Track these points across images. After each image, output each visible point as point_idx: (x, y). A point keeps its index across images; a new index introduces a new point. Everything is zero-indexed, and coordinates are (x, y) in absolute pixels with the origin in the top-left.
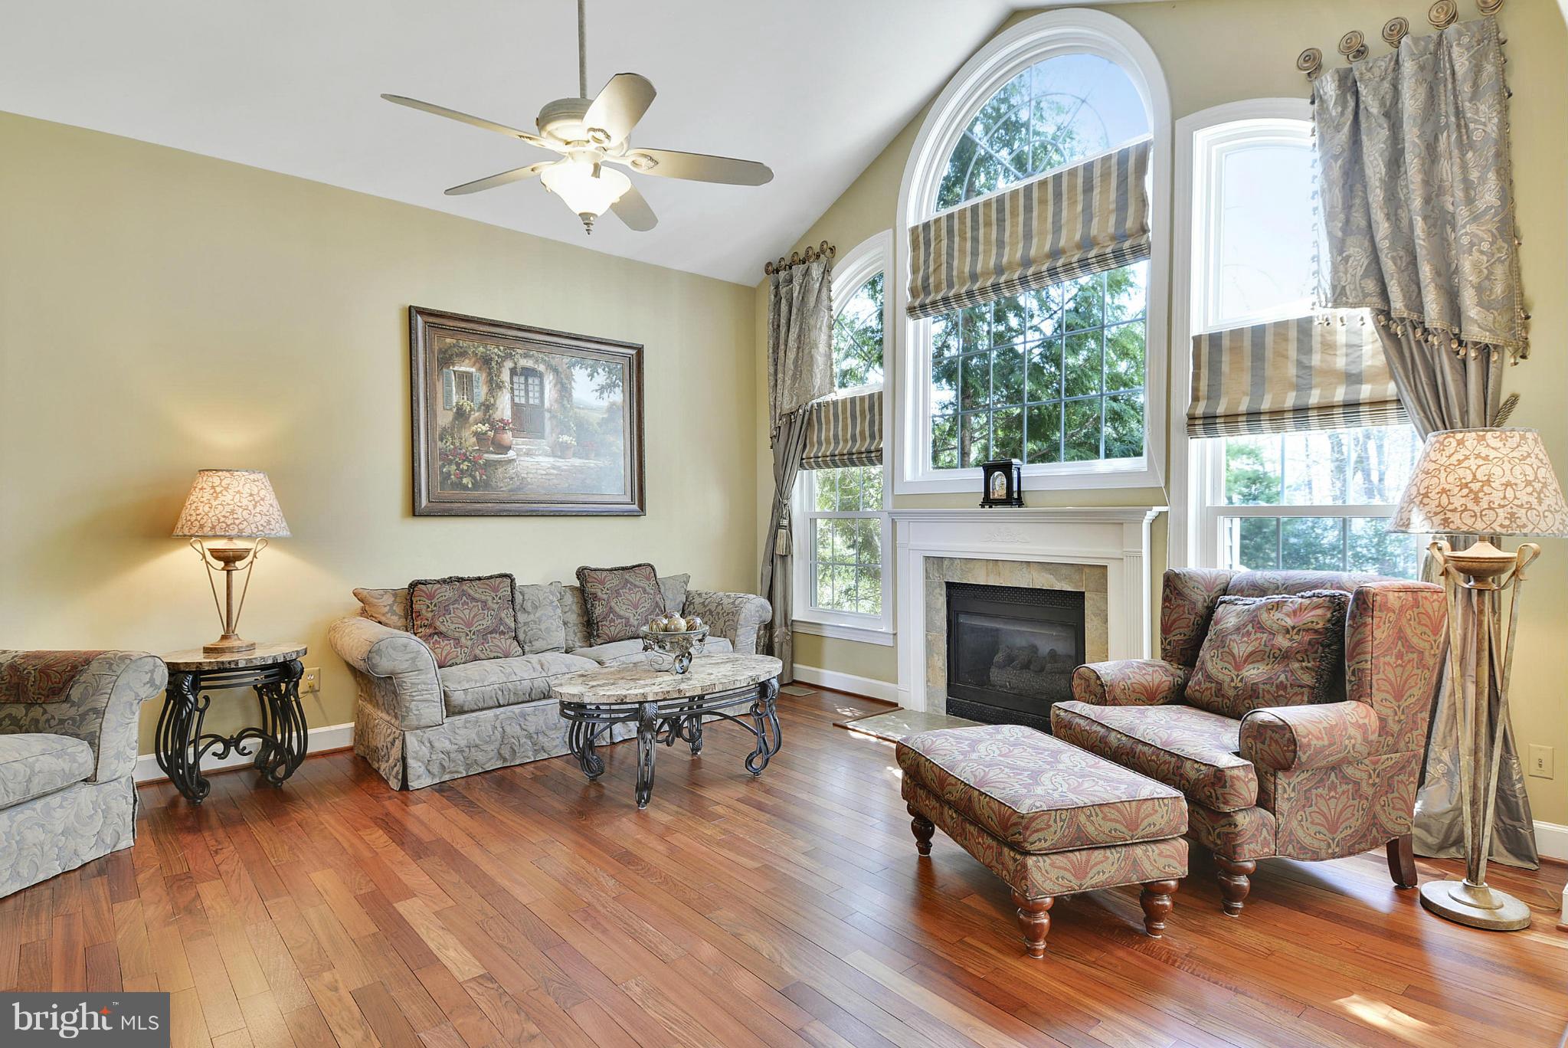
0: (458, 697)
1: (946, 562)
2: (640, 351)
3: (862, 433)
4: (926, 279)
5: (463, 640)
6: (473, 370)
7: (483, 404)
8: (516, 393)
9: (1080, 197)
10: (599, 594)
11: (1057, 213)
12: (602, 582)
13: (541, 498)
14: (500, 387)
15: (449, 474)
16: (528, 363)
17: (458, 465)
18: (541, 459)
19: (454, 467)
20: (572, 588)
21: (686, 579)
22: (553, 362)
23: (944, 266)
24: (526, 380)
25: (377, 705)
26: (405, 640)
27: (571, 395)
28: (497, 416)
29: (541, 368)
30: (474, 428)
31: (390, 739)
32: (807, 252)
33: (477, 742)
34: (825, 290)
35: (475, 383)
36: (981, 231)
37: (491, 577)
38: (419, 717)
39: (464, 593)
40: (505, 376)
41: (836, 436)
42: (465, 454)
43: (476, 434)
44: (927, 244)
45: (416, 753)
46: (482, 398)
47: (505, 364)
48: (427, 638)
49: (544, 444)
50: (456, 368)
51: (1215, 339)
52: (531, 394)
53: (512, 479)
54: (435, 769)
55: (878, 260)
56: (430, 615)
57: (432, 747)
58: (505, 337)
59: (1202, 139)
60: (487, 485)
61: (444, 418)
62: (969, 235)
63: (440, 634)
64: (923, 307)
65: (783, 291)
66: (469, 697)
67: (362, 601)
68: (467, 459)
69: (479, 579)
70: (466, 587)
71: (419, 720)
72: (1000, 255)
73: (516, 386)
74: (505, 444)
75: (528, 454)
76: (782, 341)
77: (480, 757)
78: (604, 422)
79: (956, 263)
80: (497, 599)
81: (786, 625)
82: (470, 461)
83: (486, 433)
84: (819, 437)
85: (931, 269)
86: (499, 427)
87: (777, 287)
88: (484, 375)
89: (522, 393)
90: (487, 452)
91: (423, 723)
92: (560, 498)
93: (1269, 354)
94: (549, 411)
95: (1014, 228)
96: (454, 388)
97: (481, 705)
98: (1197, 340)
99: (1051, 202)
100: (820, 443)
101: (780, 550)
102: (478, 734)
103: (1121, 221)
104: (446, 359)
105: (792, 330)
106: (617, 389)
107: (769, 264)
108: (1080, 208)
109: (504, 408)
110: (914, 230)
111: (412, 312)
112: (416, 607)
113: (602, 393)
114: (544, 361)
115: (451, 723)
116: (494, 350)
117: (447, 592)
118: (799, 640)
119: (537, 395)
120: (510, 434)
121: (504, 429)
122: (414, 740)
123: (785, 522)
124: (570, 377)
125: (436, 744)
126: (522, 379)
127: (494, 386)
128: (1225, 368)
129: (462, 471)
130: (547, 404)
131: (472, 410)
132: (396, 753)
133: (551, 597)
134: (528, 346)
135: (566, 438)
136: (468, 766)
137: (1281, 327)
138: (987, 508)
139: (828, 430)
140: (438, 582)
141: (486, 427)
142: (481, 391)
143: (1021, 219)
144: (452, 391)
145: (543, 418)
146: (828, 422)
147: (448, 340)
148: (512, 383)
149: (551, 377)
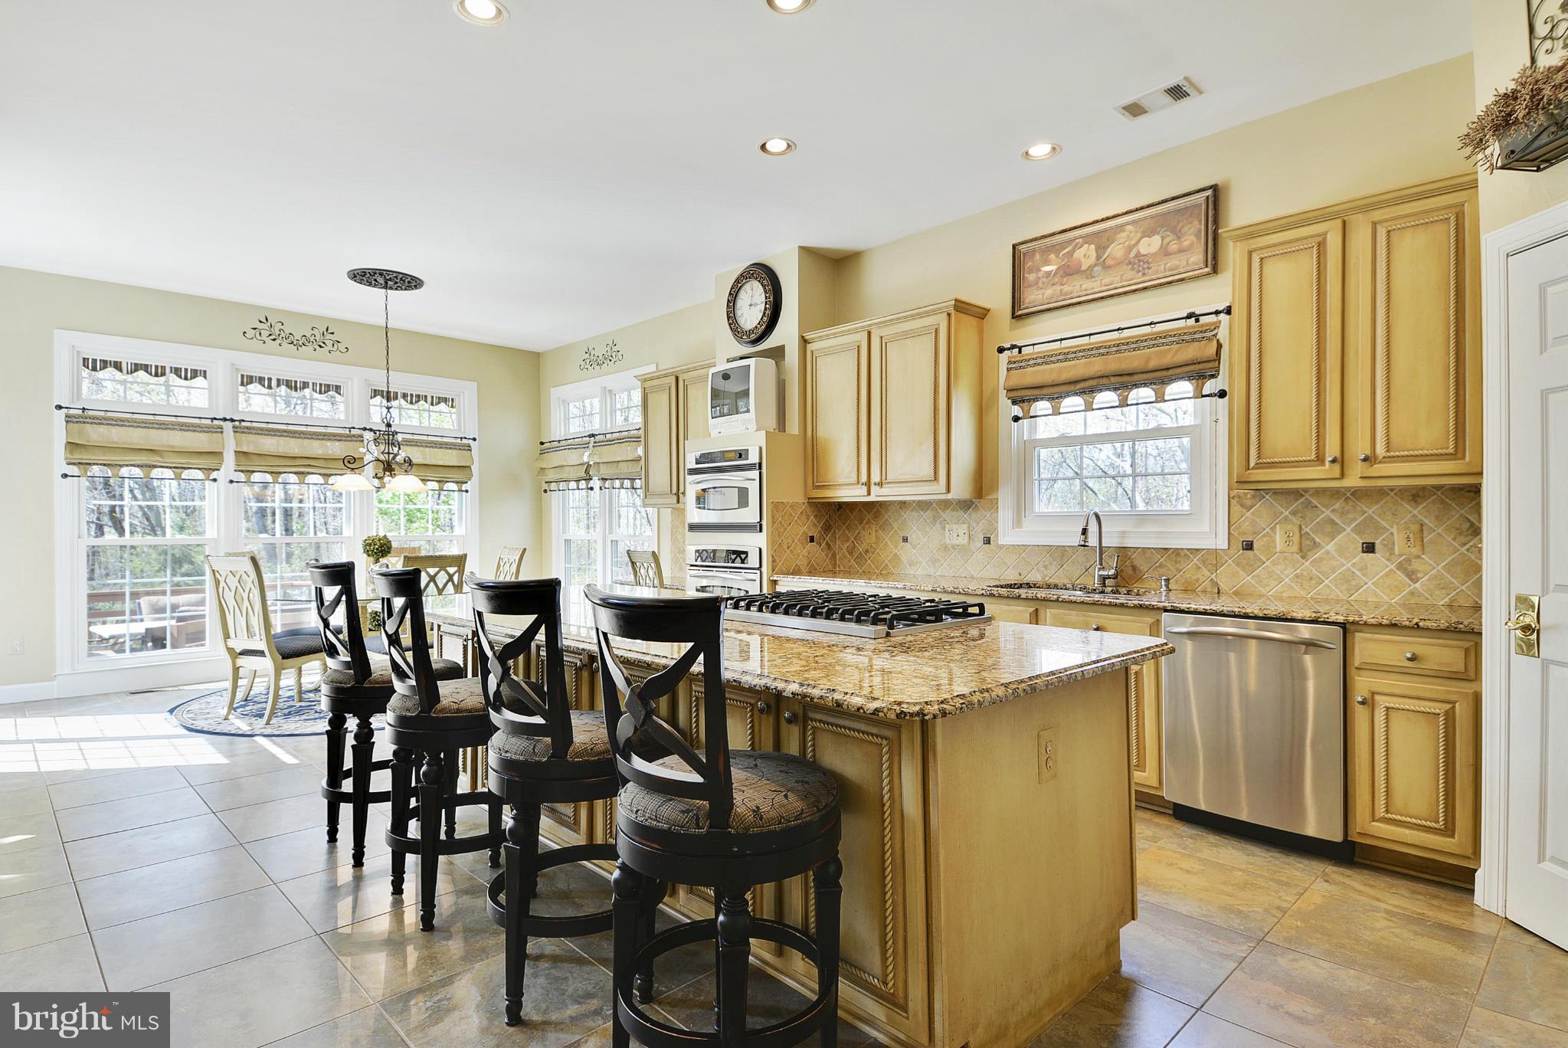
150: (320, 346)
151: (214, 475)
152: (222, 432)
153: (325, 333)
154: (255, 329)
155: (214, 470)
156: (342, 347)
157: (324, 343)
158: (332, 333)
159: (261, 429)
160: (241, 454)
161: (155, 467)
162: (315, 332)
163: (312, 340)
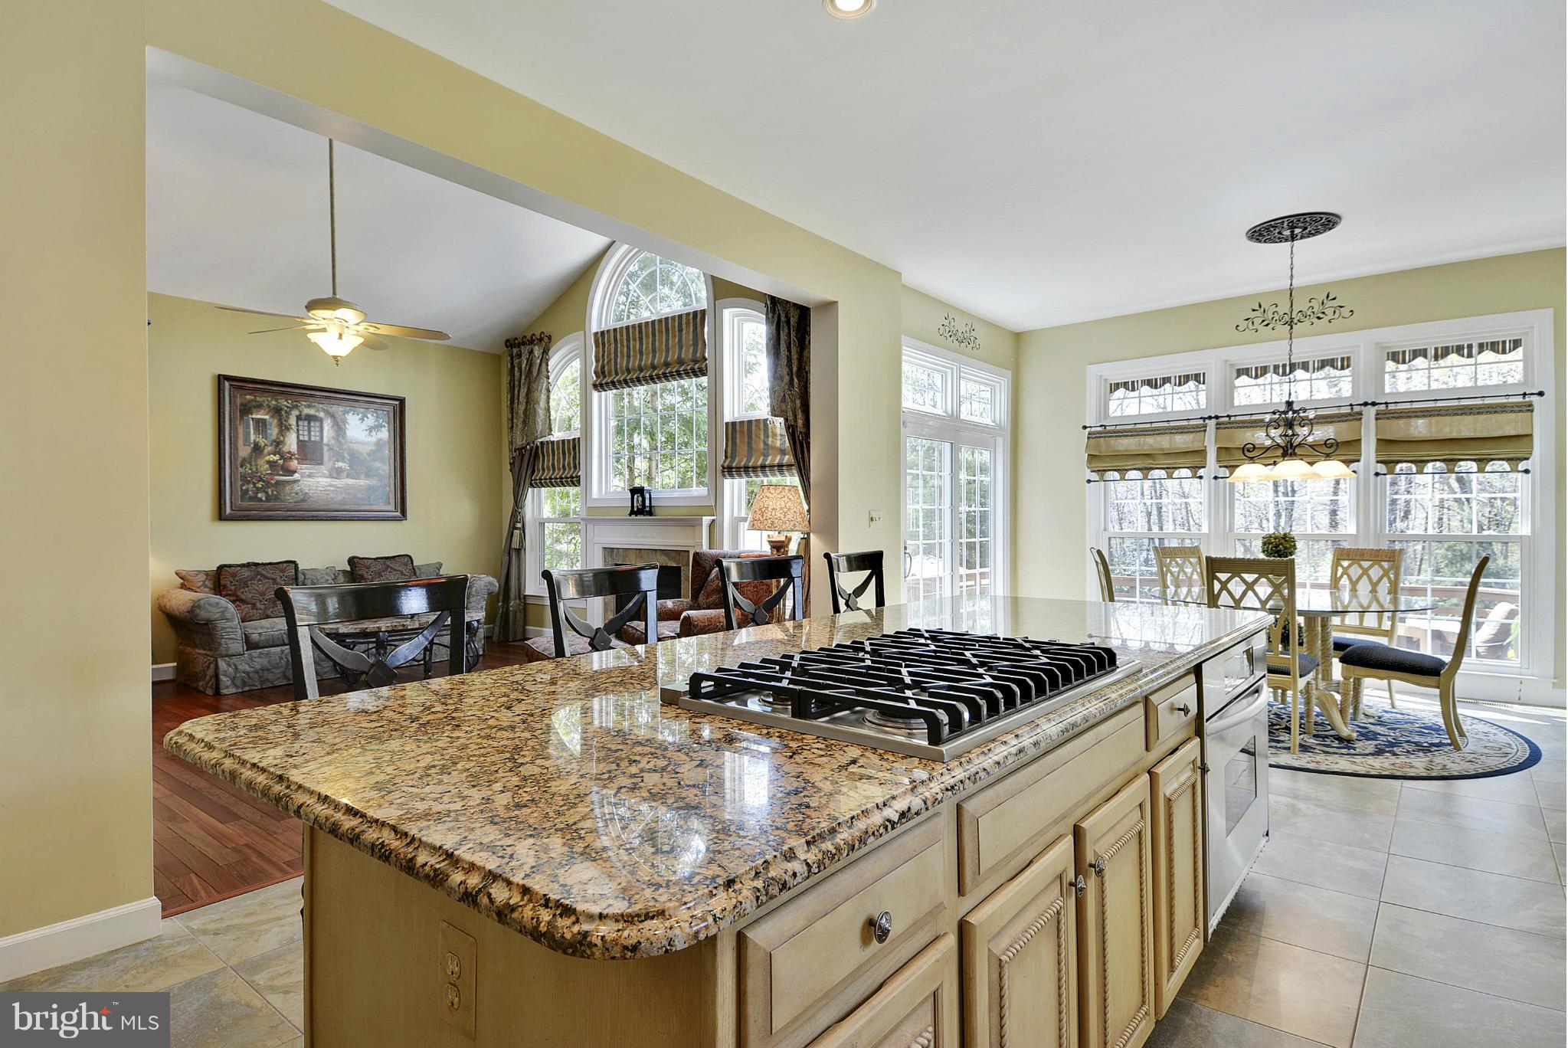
0: (255, 637)
1: (615, 551)
2: (402, 401)
3: (569, 464)
4: (603, 367)
5: (258, 605)
6: (267, 417)
7: (274, 441)
8: (301, 432)
9: (677, 334)
10: (365, 575)
11: (667, 340)
12: (368, 567)
13: (323, 508)
14: (288, 429)
15: (247, 490)
16: (312, 412)
17: (254, 484)
18: (320, 479)
19: (252, 486)
20: (344, 572)
21: (439, 566)
22: (331, 410)
23: (613, 361)
24: (309, 423)
25: (195, 646)
26: (217, 600)
27: (345, 433)
28: (285, 449)
29: (321, 415)
30: (267, 458)
31: (207, 664)
32: (532, 337)
33: (269, 667)
34: (544, 365)
35: (268, 427)
36: (632, 342)
37: (280, 563)
38: (227, 649)
39: (258, 573)
40: (293, 421)
41: (553, 465)
42: (260, 477)
43: (269, 462)
44: (604, 344)
45: (225, 671)
46: (274, 437)
47: (293, 412)
48: (233, 602)
49: (324, 469)
50: (254, 416)
51: (734, 424)
52: (312, 433)
53: (297, 494)
54: (239, 683)
55: (576, 349)
56: (233, 588)
57: (236, 668)
58: (292, 394)
59: (727, 313)
60: (277, 498)
61: (244, 452)
62: (625, 344)
63: (241, 600)
64: (601, 385)
65: (516, 361)
66: (263, 638)
67: (182, 579)
68: (261, 480)
69: (270, 564)
70: (260, 569)
71: (227, 651)
72: (641, 360)
73: (300, 428)
74: (290, 469)
75: (310, 476)
76: (516, 397)
77: (270, 676)
78: (372, 453)
79: (619, 360)
80: (284, 578)
81: (520, 598)
82: (264, 481)
83: (276, 462)
84: (543, 465)
85: (606, 361)
86: (287, 457)
87: (512, 359)
88: (276, 421)
89: (306, 433)
90: (278, 475)
91: (230, 652)
92: (336, 507)
93: (754, 437)
94: (328, 445)
95: (647, 345)
96: (252, 431)
97: (271, 643)
98: (727, 424)
99: (664, 333)
100: (544, 470)
101: (515, 545)
102: (269, 662)
103: (695, 352)
104: (246, 410)
105: (522, 390)
106: (383, 429)
107: (507, 341)
108: (677, 340)
109: (291, 443)
110: (596, 334)
111: (221, 379)
112: (223, 582)
113: (371, 432)
114: (324, 410)
115: (249, 654)
116: (284, 403)
117: (246, 573)
118: (530, 608)
119: (318, 434)
120: (296, 462)
121: (291, 458)
122: (223, 663)
123: (519, 525)
124: (345, 421)
125: (240, 667)
126: (306, 423)
127: (284, 428)
128: (738, 441)
129: (257, 488)
130: (325, 440)
131: (266, 445)
132: (211, 672)
133: (327, 577)
134: (311, 399)
135: (340, 464)
136: (262, 683)
137: (758, 421)
138: (633, 517)
139: (548, 461)
140: (239, 566)
141: (277, 457)
142: (274, 432)
143: (651, 339)
144: (250, 432)
145: (322, 450)
146: (548, 456)
147: (248, 397)
148: (298, 425)
149: (329, 421)
150: (1319, 318)
151: (1201, 472)
152: (1205, 431)
153: (1325, 301)
154: (1247, 319)
155: (1200, 468)
156: (1345, 312)
157: (1323, 313)
158: (1334, 299)
159: (1243, 422)
160: (1224, 450)
161: (1152, 469)
162: (1314, 303)
163: (1308, 313)
